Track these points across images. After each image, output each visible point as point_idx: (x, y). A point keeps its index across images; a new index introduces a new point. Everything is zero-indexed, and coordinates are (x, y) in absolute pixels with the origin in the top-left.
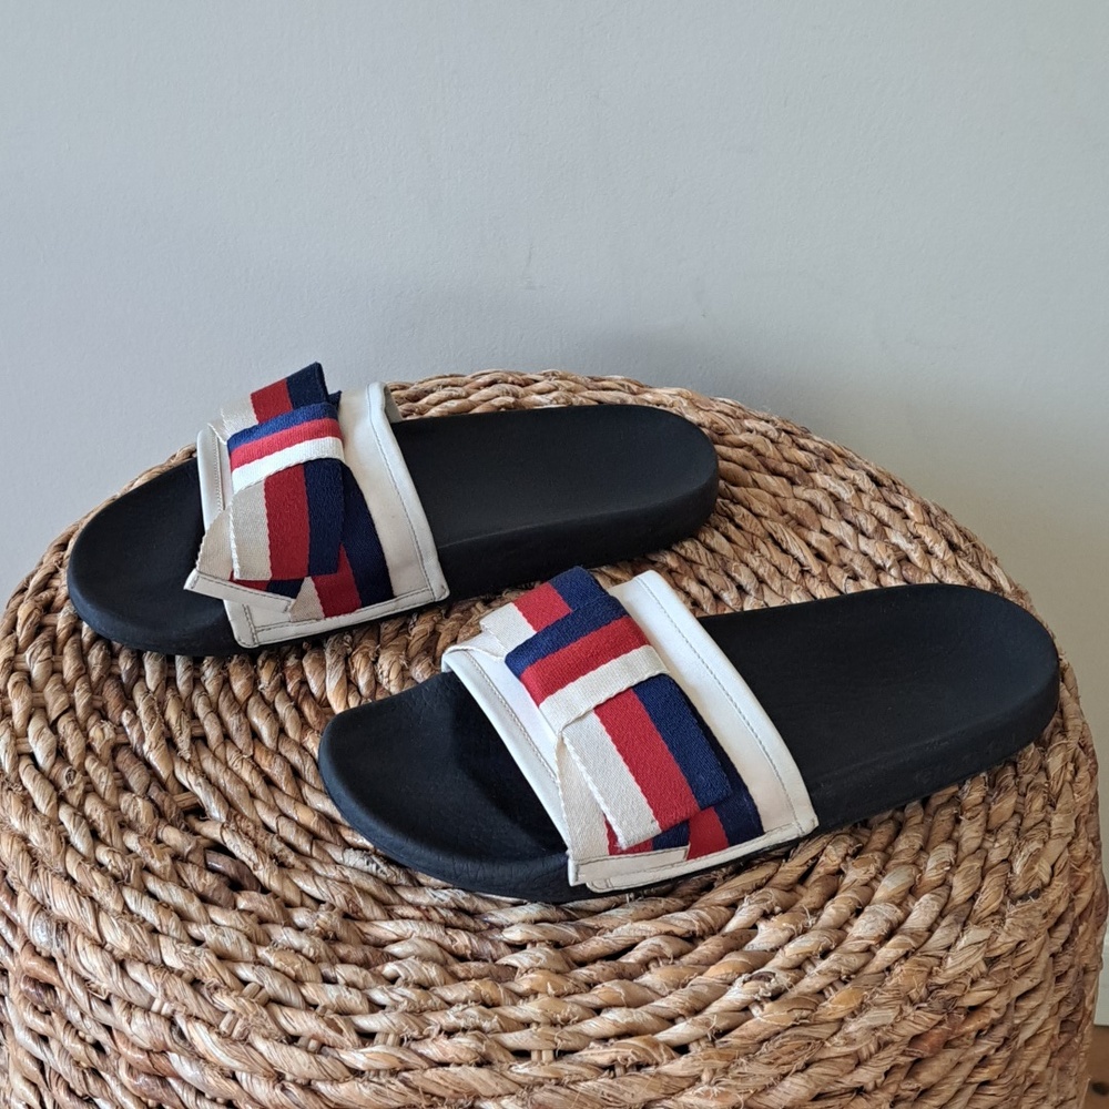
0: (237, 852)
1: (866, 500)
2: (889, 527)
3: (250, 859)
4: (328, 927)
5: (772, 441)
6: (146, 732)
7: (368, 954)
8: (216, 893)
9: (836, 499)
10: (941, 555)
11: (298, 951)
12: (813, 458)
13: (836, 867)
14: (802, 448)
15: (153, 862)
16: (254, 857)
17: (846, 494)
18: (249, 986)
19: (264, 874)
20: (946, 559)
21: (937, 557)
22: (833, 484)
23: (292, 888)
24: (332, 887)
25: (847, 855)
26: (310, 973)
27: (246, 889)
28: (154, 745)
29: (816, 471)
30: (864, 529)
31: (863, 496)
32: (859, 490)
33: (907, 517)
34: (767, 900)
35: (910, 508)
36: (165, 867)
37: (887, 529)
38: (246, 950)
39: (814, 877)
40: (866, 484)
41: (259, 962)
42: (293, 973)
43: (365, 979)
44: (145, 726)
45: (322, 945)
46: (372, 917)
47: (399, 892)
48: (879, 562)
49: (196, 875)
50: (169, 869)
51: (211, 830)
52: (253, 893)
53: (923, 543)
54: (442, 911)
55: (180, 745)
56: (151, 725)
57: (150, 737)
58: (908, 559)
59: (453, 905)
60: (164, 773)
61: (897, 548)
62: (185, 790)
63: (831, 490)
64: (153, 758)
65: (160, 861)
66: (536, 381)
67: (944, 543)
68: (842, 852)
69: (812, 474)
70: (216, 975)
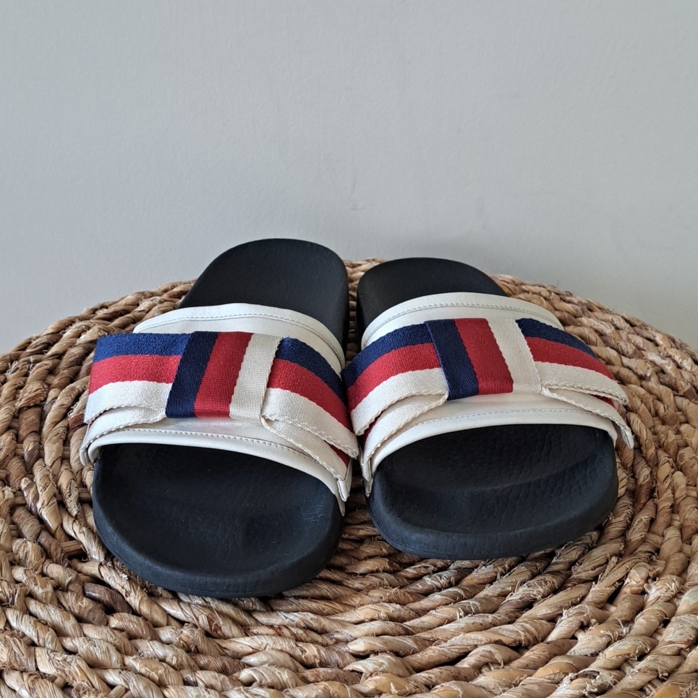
0: (112, 583)
1: (624, 334)
2: (645, 350)
3: (123, 588)
4: (190, 641)
5: (545, 299)
6: (40, 493)
7: (226, 663)
8: (91, 614)
9: (601, 334)
10: (689, 368)
11: (163, 660)
12: (579, 308)
13: (641, 588)
14: (569, 302)
15: (36, 589)
16: (127, 587)
17: (608, 330)
18: (115, 689)
19: (135, 599)
20: (693, 370)
21: (686, 370)
22: (596, 323)
23: (160, 611)
24: (194, 610)
25: (649, 577)
26: (172, 678)
27: (119, 612)
28: (46, 503)
29: (582, 317)
30: (625, 352)
31: (621, 332)
32: (617, 328)
33: (657, 345)
34: (584, 613)
35: (659, 339)
36: (46, 593)
37: (643, 352)
38: (114, 658)
39: (621, 596)
40: (622, 324)
41: (124, 667)
42: (156, 677)
43: (223, 682)
44: (40, 489)
45: (184, 656)
46: (230, 635)
47: (254, 616)
48: (641, 372)
49: (74, 599)
50: (50, 595)
51: (91, 568)
52: (123, 614)
53: (674, 361)
54: (292, 629)
55: (69, 505)
56: (45, 488)
57: (43, 497)
58: (663, 372)
59: (303, 625)
60: (52, 524)
61: (653, 363)
62: (71, 538)
63: (595, 327)
64: (45, 515)
65: (42, 588)
66: (360, 265)
67: (690, 360)
68: (644, 575)
69: (580, 319)
70: (86, 680)
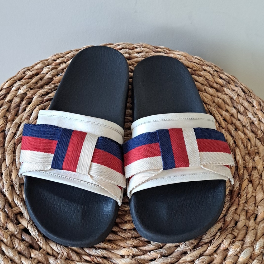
0: (32, 234)
1: (241, 99)
2: (248, 110)
3: (36, 237)
5: (211, 74)
6: (5, 184)
8: (24, 252)
9: (231, 98)
12: (224, 82)
13: (227, 248)
14: (221, 78)
15: (4, 239)
16: (38, 237)
17: (235, 97)
19: (41, 243)
22: (230, 93)
23: (50, 248)
24: (62, 249)
25: (230, 243)
27: (34, 249)
28: (7, 190)
30: (240, 110)
31: (240, 97)
32: (238, 95)
33: (253, 106)
34: (204, 262)
35: (255, 103)
36: (8, 241)
37: (247, 111)
39: (219, 251)
40: (241, 93)
44: (4, 182)
46: (75, 260)
47: (84, 249)
48: (244, 124)
49: (18, 244)
50: (9, 242)
51: (24, 223)
53: (259, 117)
54: (98, 259)
56: (6, 182)
57: (6, 187)
58: (253, 123)
59: (102, 256)
60: (10, 200)
61: (250, 119)
62: (17, 206)
63: (230, 95)
64: (7, 194)
65: (6, 239)
66: (137, 48)
69: (224, 88)
